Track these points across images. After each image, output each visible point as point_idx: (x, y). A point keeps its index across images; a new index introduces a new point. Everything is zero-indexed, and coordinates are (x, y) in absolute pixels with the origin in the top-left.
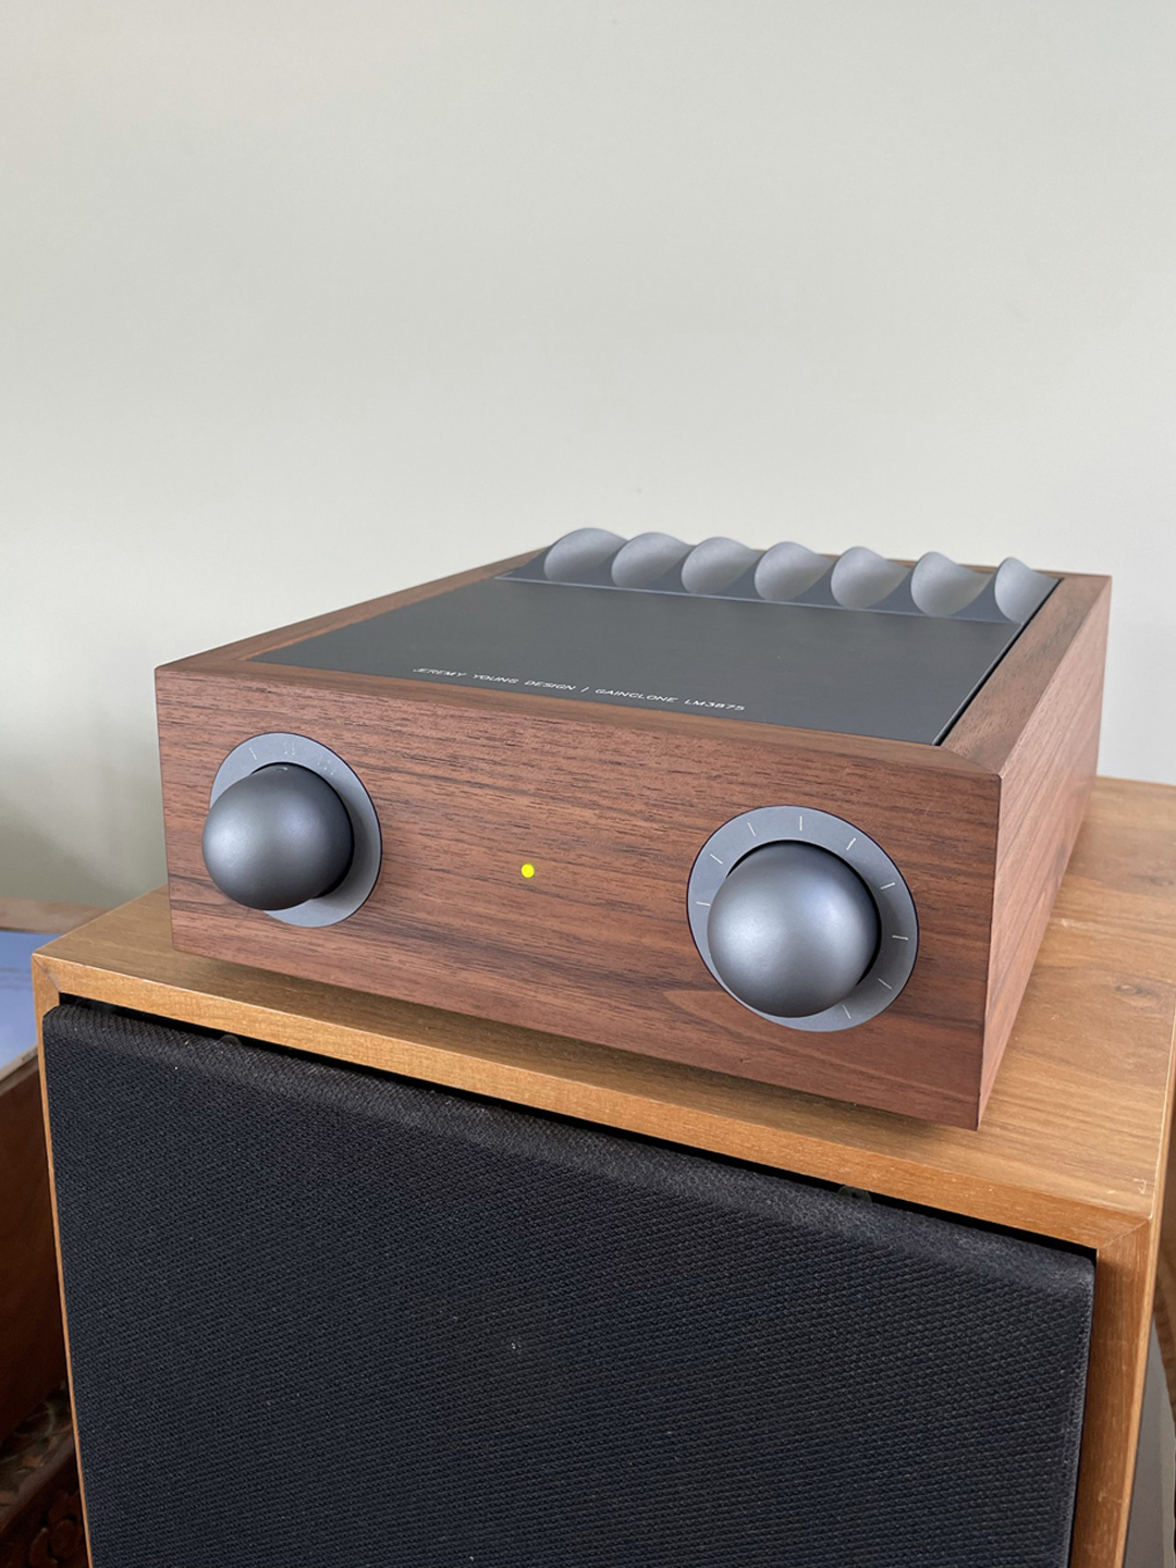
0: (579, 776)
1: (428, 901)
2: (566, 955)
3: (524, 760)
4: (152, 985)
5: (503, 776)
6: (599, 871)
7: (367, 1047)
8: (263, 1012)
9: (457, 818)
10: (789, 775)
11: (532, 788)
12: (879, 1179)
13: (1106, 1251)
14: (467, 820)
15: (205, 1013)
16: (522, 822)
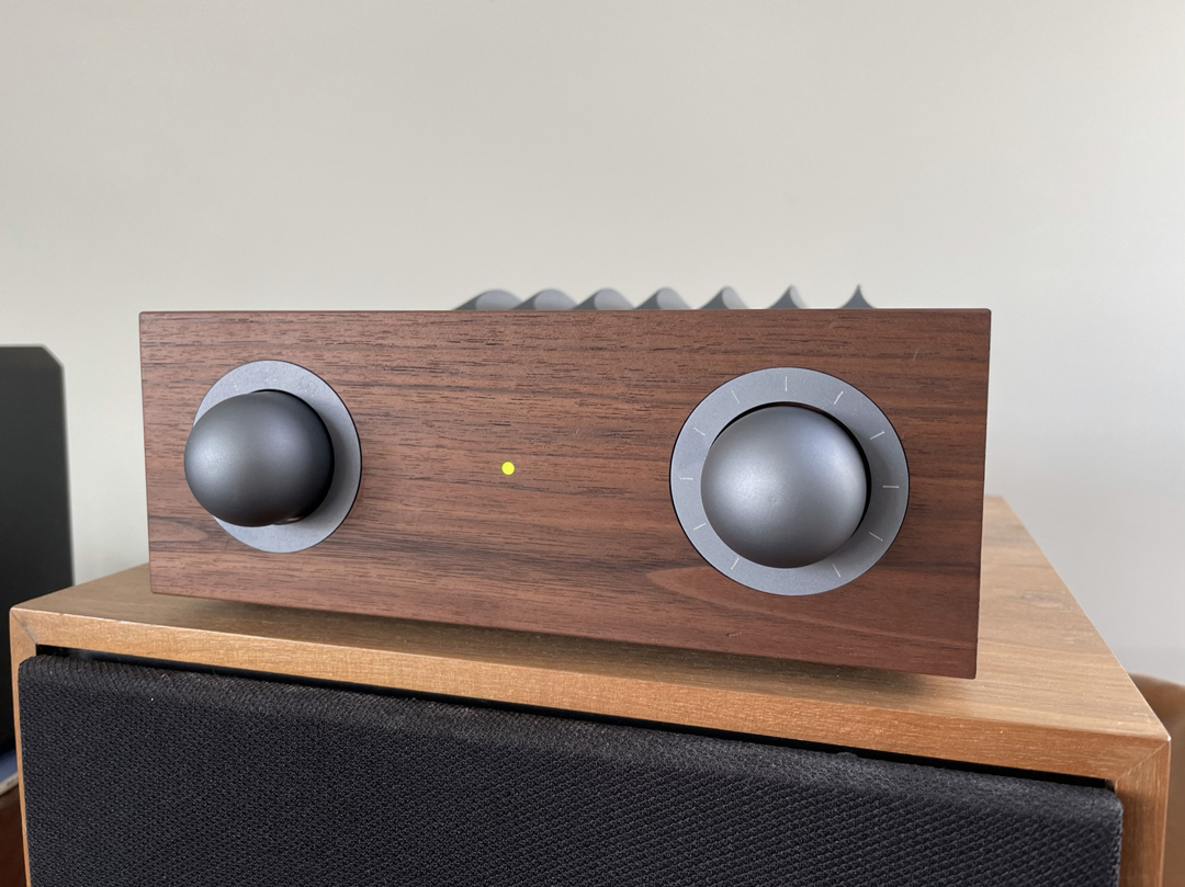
0: (559, 367)
1: (407, 510)
2: (546, 549)
3: (505, 357)
4: (128, 626)
5: (483, 376)
6: (580, 459)
7: (346, 662)
8: (240, 639)
9: (437, 424)
10: (774, 337)
11: (513, 384)
12: (881, 735)
13: (1123, 780)
14: (448, 424)
15: (182, 647)
16: (503, 420)
